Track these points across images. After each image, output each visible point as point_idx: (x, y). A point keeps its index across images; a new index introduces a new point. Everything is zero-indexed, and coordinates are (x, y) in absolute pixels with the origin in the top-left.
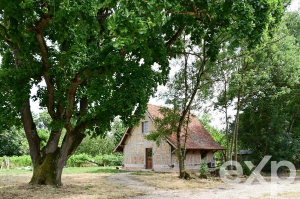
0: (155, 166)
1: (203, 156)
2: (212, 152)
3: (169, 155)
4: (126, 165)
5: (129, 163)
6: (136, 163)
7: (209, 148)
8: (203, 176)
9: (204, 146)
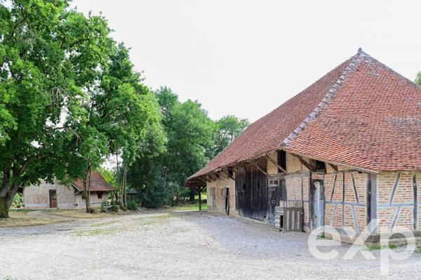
0: (59, 205)
1: (100, 197)
2: (106, 193)
3: (73, 196)
4: (26, 206)
5: (31, 203)
6: (39, 203)
7: (104, 190)
8: (103, 211)
9: (100, 188)
